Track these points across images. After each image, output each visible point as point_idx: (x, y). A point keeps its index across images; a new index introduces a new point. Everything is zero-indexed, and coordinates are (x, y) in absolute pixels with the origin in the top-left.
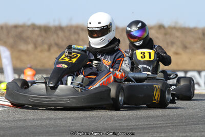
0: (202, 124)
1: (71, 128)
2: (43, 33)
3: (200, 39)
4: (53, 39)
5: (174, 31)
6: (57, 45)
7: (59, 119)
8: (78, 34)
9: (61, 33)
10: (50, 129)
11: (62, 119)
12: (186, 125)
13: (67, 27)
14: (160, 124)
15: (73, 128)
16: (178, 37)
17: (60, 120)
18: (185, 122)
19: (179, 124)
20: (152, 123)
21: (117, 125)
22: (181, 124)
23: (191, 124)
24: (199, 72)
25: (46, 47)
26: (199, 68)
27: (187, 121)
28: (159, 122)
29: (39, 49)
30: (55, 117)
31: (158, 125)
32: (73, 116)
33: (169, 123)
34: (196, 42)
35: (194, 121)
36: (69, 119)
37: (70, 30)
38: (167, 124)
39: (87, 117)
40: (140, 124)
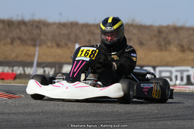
0: (147, 121)
1: (23, 123)
2: (7, 27)
3: (155, 36)
4: (15, 33)
5: (131, 28)
6: (20, 38)
7: (13, 113)
8: (40, 29)
9: (23, 28)
10: (3, 124)
11: (15, 114)
12: (133, 122)
13: (30, 22)
14: (109, 120)
15: (25, 123)
16: (135, 34)
17: (14, 115)
18: (132, 119)
19: (126, 121)
20: (101, 120)
21: (67, 120)
22: (128, 121)
23: (138, 122)
24: (154, 68)
25: (9, 40)
26: (154, 64)
27: (134, 118)
28: (107, 119)
29: (3, 42)
30: (9, 112)
31: (106, 122)
32: (26, 110)
33: (117, 120)
34: (151, 39)
35: (140, 119)
36: (22, 114)
37: (32, 25)
38: (114, 120)
39: (40, 112)
40: (90, 120)
